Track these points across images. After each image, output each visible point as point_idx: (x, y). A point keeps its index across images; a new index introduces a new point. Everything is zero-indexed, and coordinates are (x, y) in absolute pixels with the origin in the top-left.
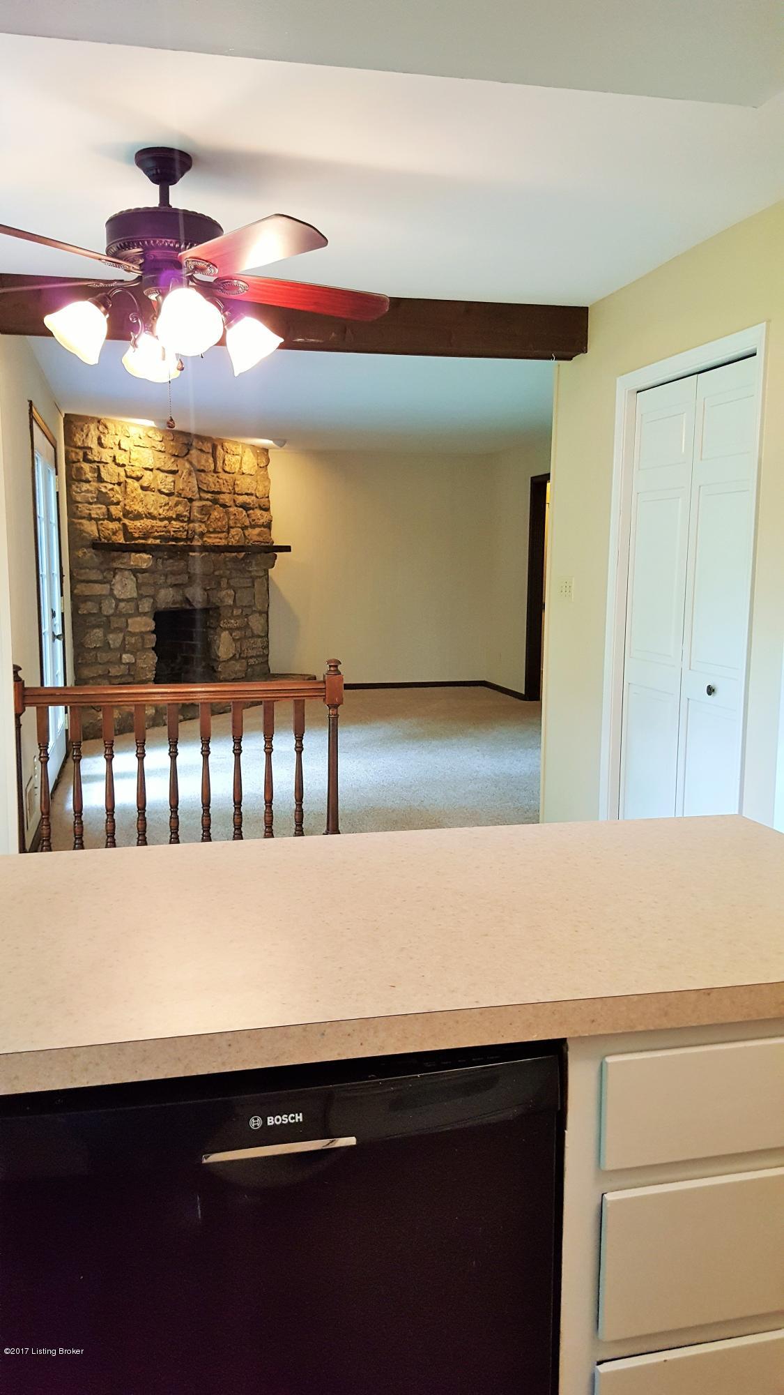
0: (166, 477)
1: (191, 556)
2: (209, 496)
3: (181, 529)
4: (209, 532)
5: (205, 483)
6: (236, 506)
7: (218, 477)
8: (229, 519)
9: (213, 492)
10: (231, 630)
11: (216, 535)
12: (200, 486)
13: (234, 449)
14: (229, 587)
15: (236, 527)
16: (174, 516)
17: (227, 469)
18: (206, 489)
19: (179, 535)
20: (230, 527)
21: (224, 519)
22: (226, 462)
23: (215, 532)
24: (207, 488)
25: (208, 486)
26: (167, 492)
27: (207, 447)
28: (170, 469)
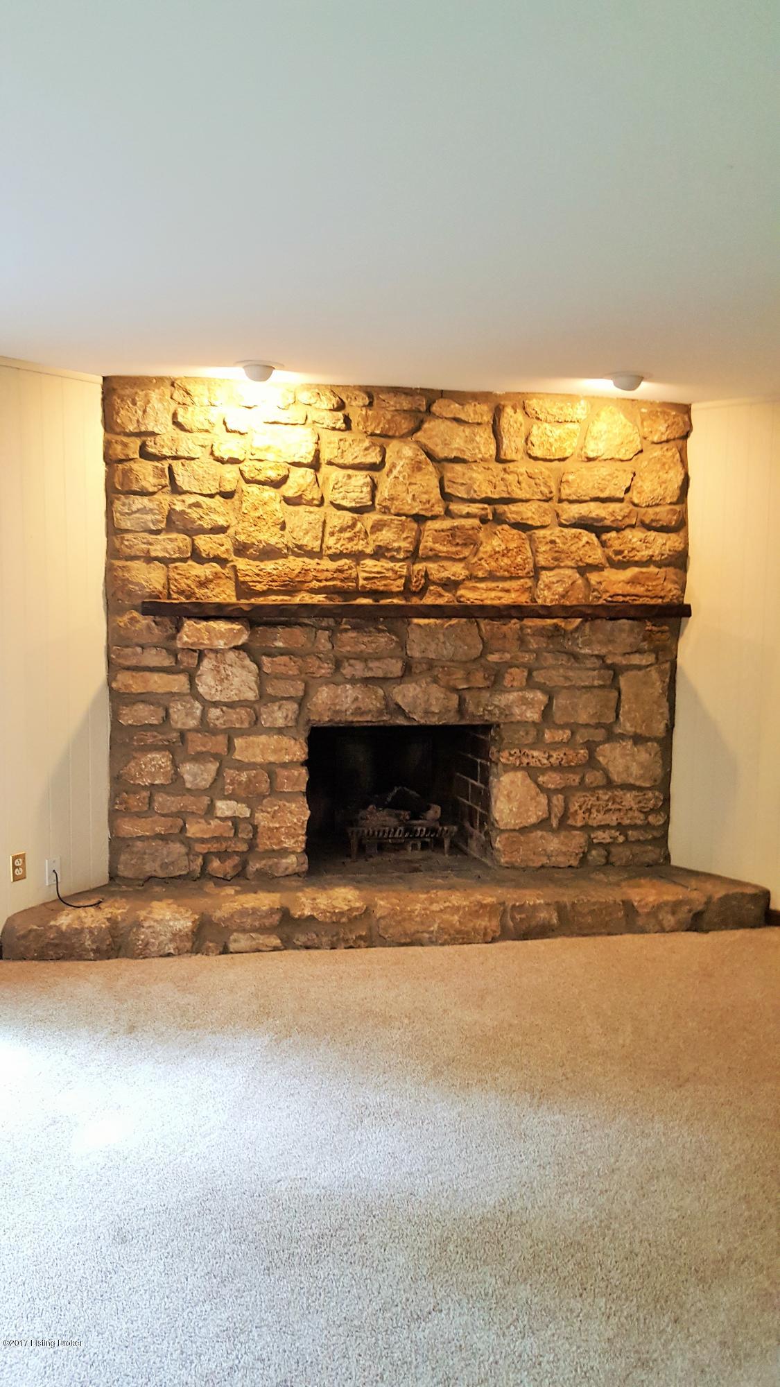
0: (349, 477)
1: (419, 625)
2: (474, 508)
3: (390, 574)
4: (471, 577)
5: (463, 484)
6: (561, 525)
7: (505, 470)
8: (535, 552)
9: (488, 501)
10: (532, 772)
11: (494, 585)
12: (447, 490)
13: (554, 411)
14: (530, 684)
15: (559, 567)
16: (369, 550)
17: (537, 452)
18: (465, 496)
19: (380, 585)
20: (537, 570)
21: (519, 552)
22: (532, 438)
23: (491, 577)
24: (468, 493)
25: (469, 488)
26: (353, 504)
27: (482, 412)
28: (357, 461)
